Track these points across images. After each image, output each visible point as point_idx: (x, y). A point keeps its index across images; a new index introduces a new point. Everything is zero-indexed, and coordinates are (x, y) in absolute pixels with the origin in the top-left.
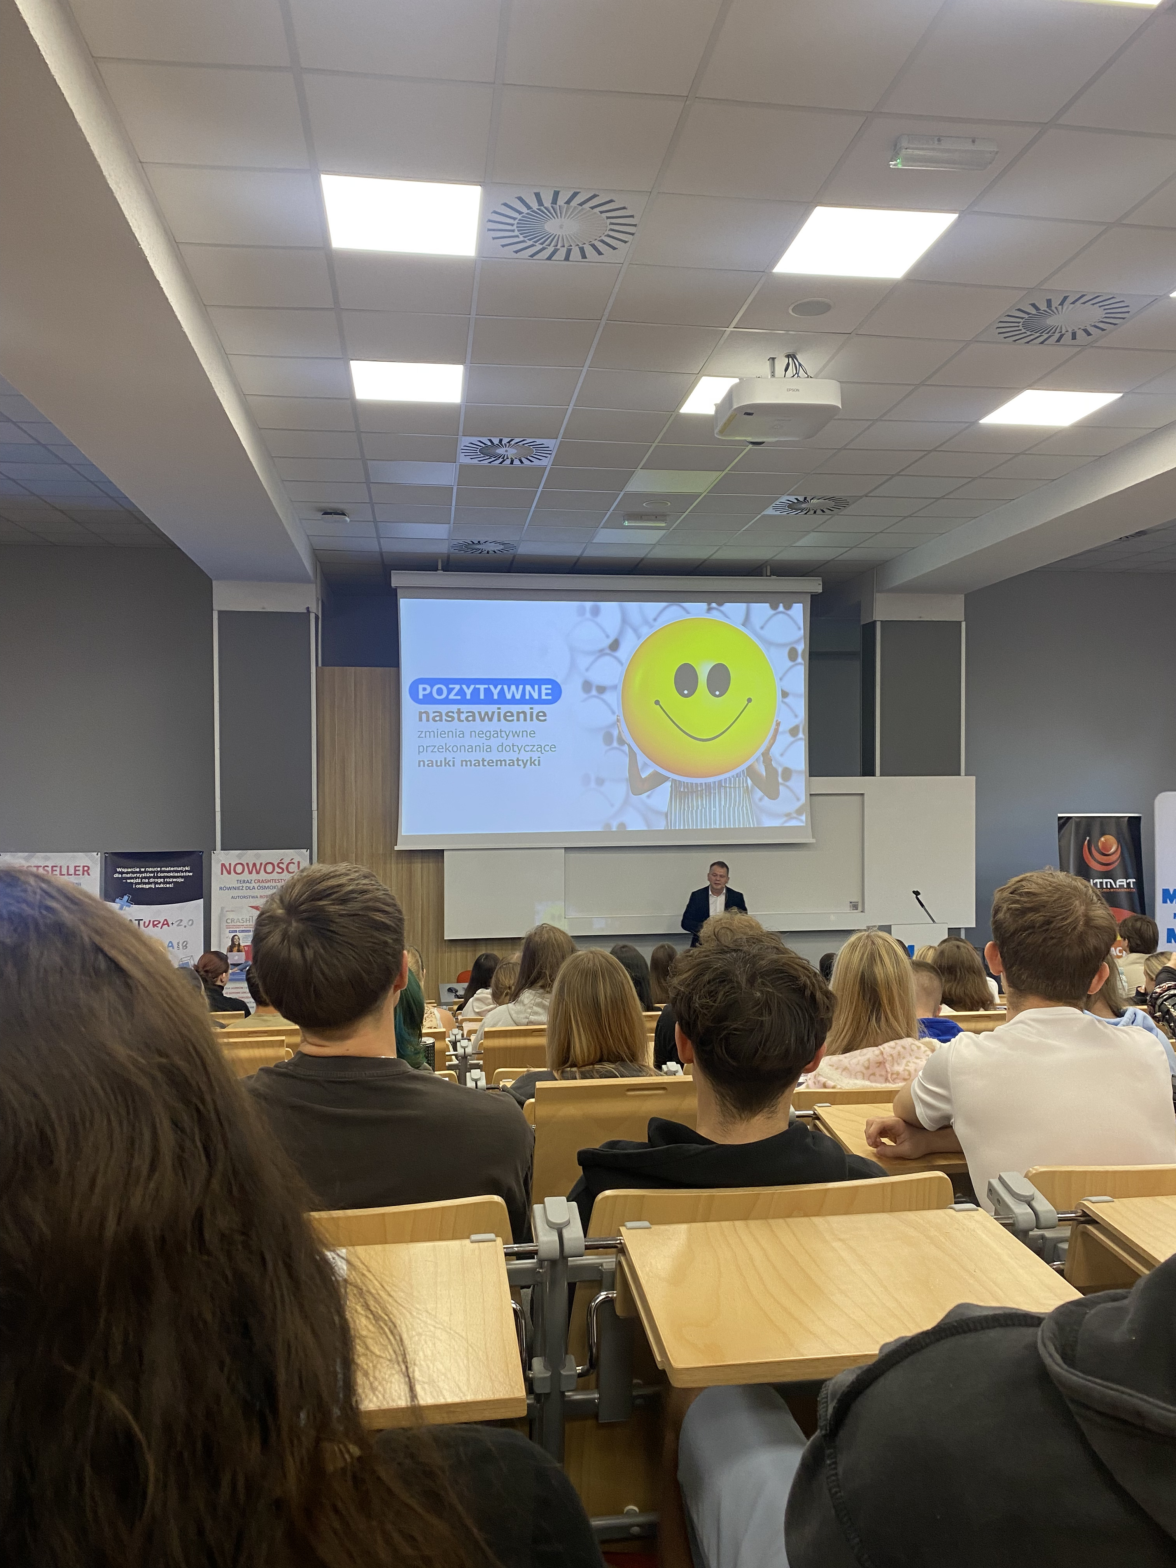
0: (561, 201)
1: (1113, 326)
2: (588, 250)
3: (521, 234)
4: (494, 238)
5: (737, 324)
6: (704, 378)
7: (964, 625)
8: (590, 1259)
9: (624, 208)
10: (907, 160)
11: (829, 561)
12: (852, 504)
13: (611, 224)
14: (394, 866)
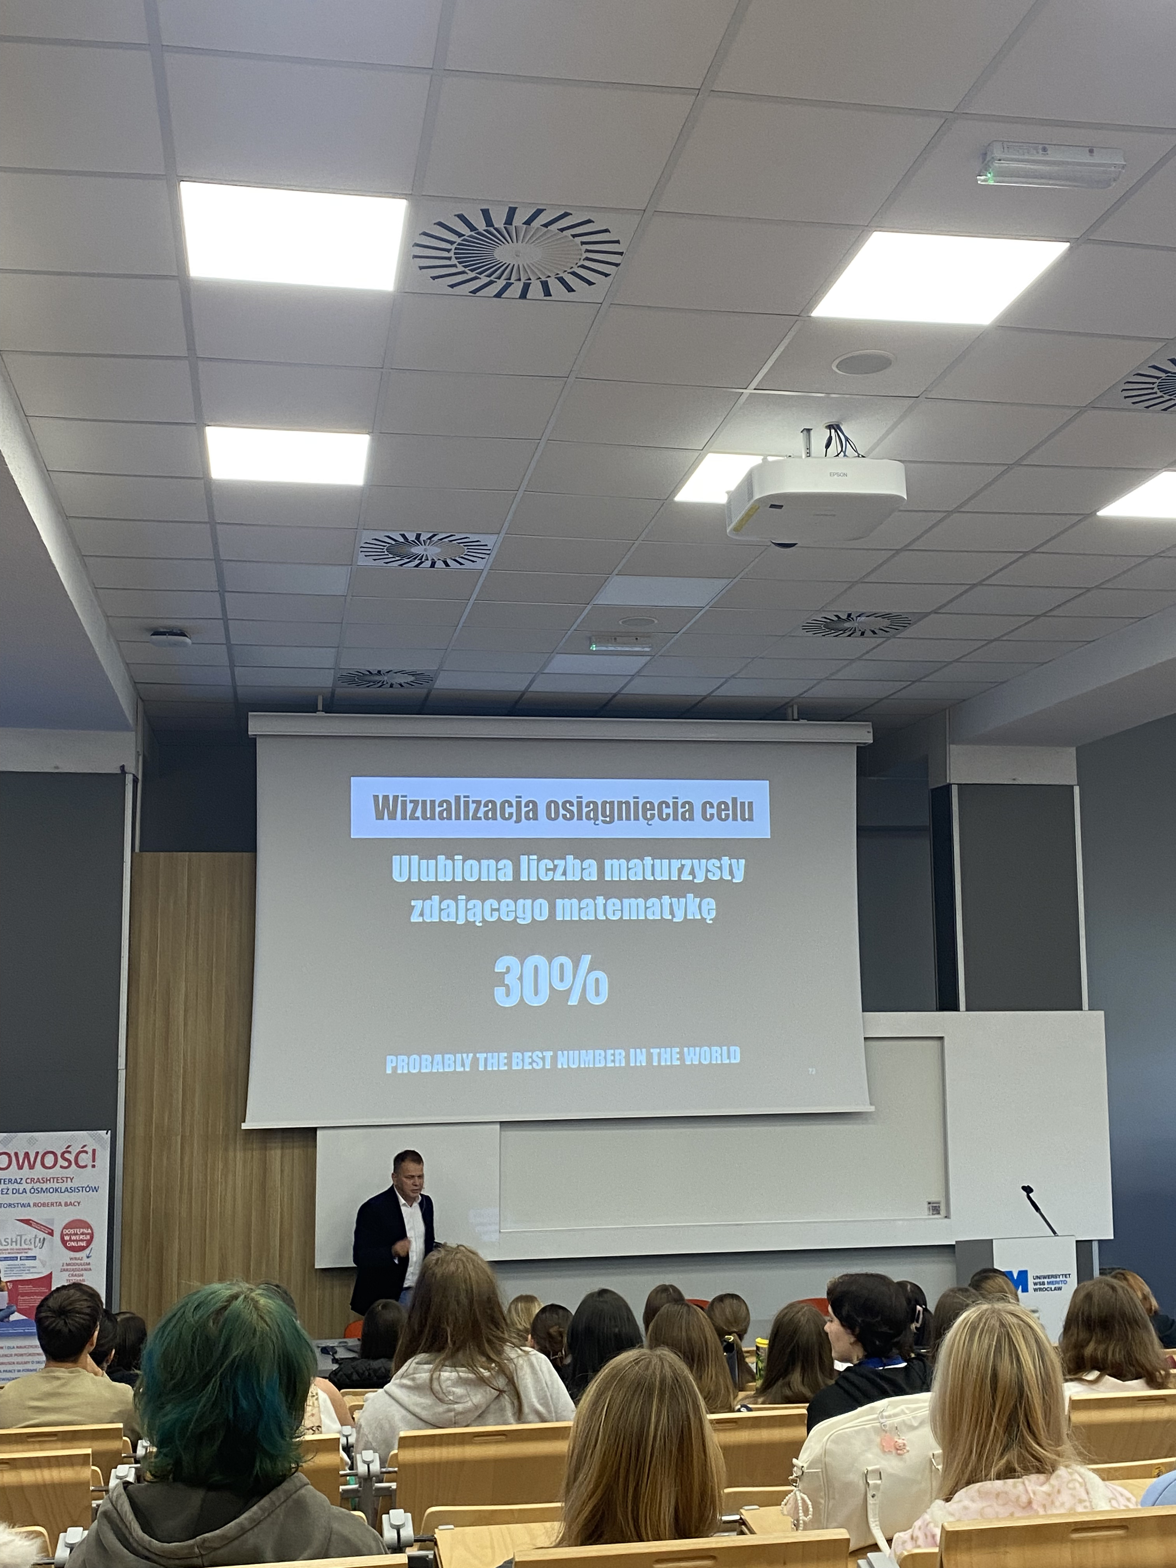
0: (519, 220)
2: (555, 286)
3: (460, 263)
4: (421, 268)
5: (759, 384)
6: (709, 455)
7: (1077, 790)
9: (607, 231)
10: (1000, 174)
11: (881, 700)
12: (915, 623)
13: (587, 251)
14: (239, 1155)
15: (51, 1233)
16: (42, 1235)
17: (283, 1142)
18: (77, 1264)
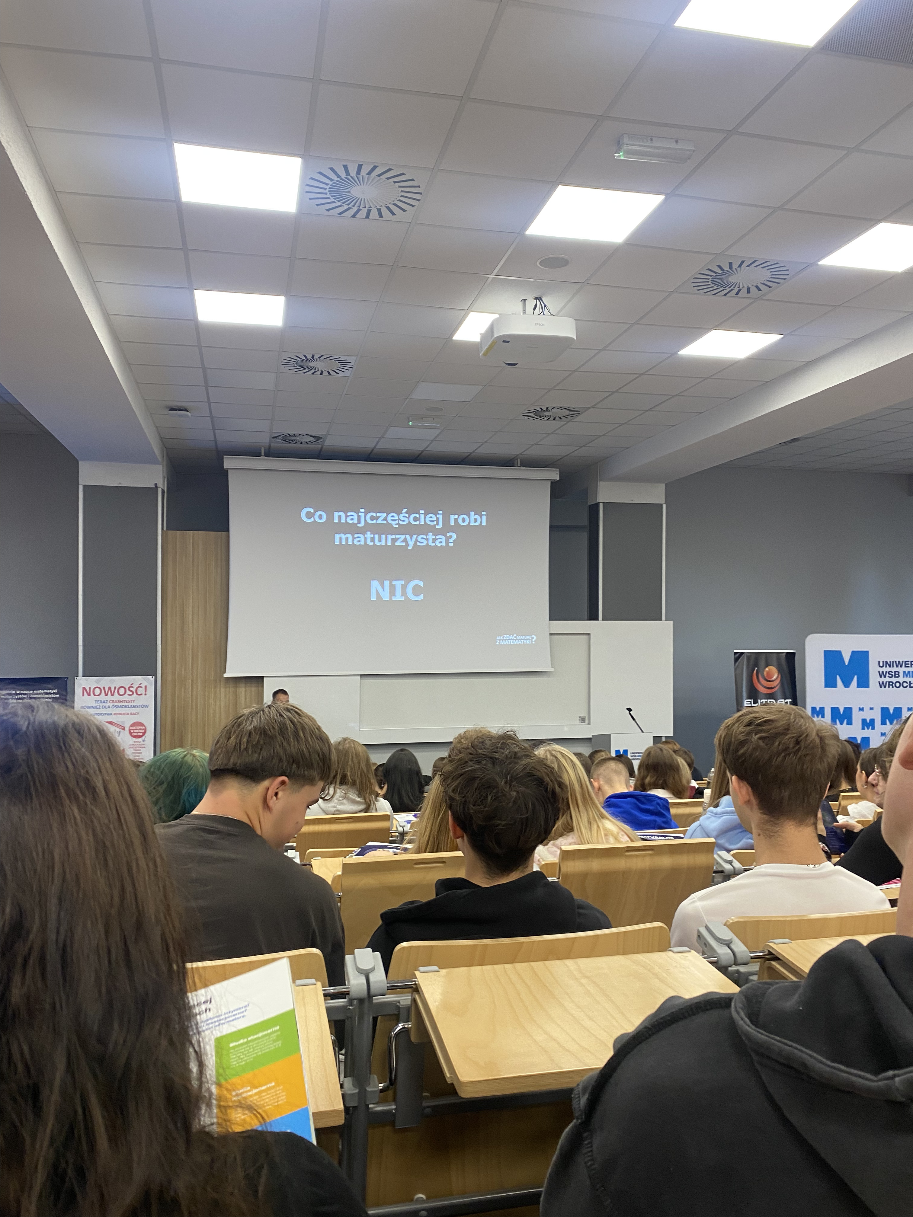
0: (364, 172)
1: (777, 284)
2: (385, 211)
3: (332, 196)
4: (310, 199)
5: (498, 272)
6: (472, 313)
7: (664, 506)
8: (390, 998)
9: (413, 180)
10: (628, 153)
11: (564, 456)
12: (582, 413)
13: (402, 191)
14: (223, 690)
15: (124, 729)
16: (118, 730)
17: (246, 684)
18: (138, 745)
